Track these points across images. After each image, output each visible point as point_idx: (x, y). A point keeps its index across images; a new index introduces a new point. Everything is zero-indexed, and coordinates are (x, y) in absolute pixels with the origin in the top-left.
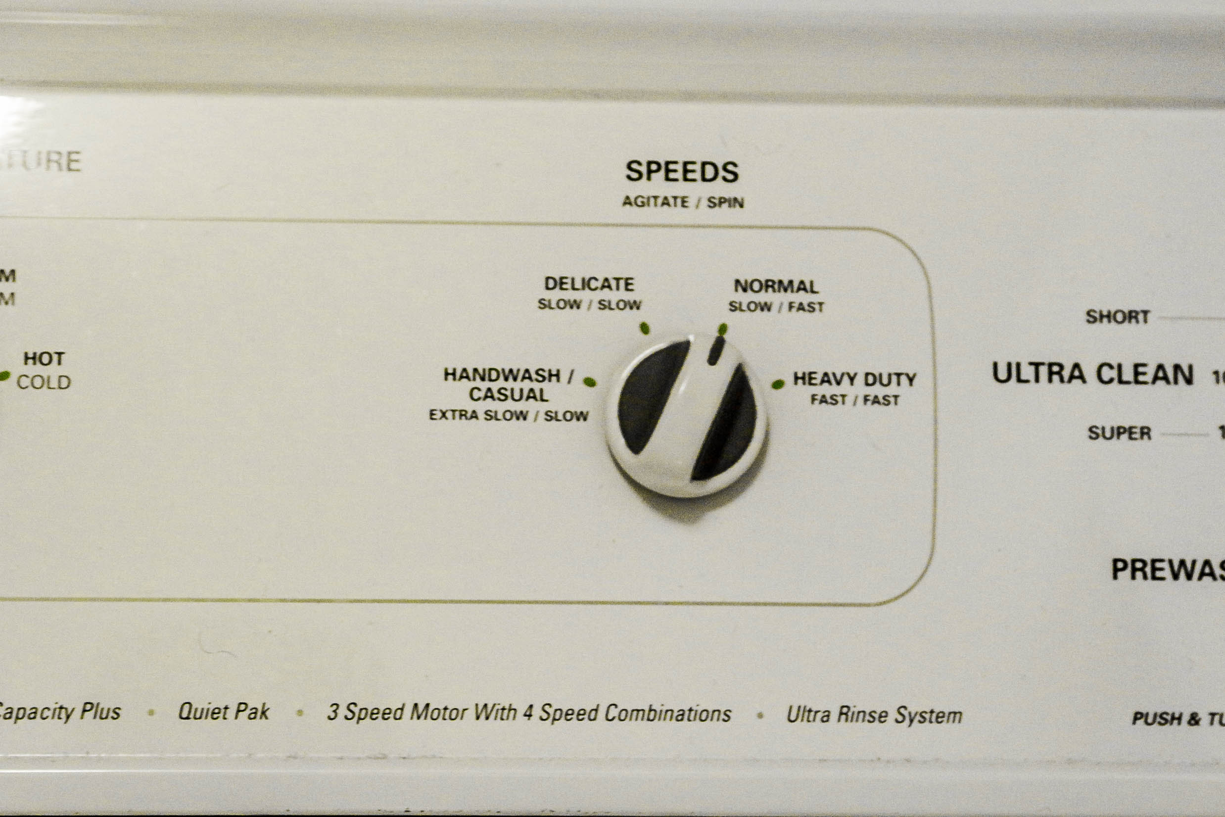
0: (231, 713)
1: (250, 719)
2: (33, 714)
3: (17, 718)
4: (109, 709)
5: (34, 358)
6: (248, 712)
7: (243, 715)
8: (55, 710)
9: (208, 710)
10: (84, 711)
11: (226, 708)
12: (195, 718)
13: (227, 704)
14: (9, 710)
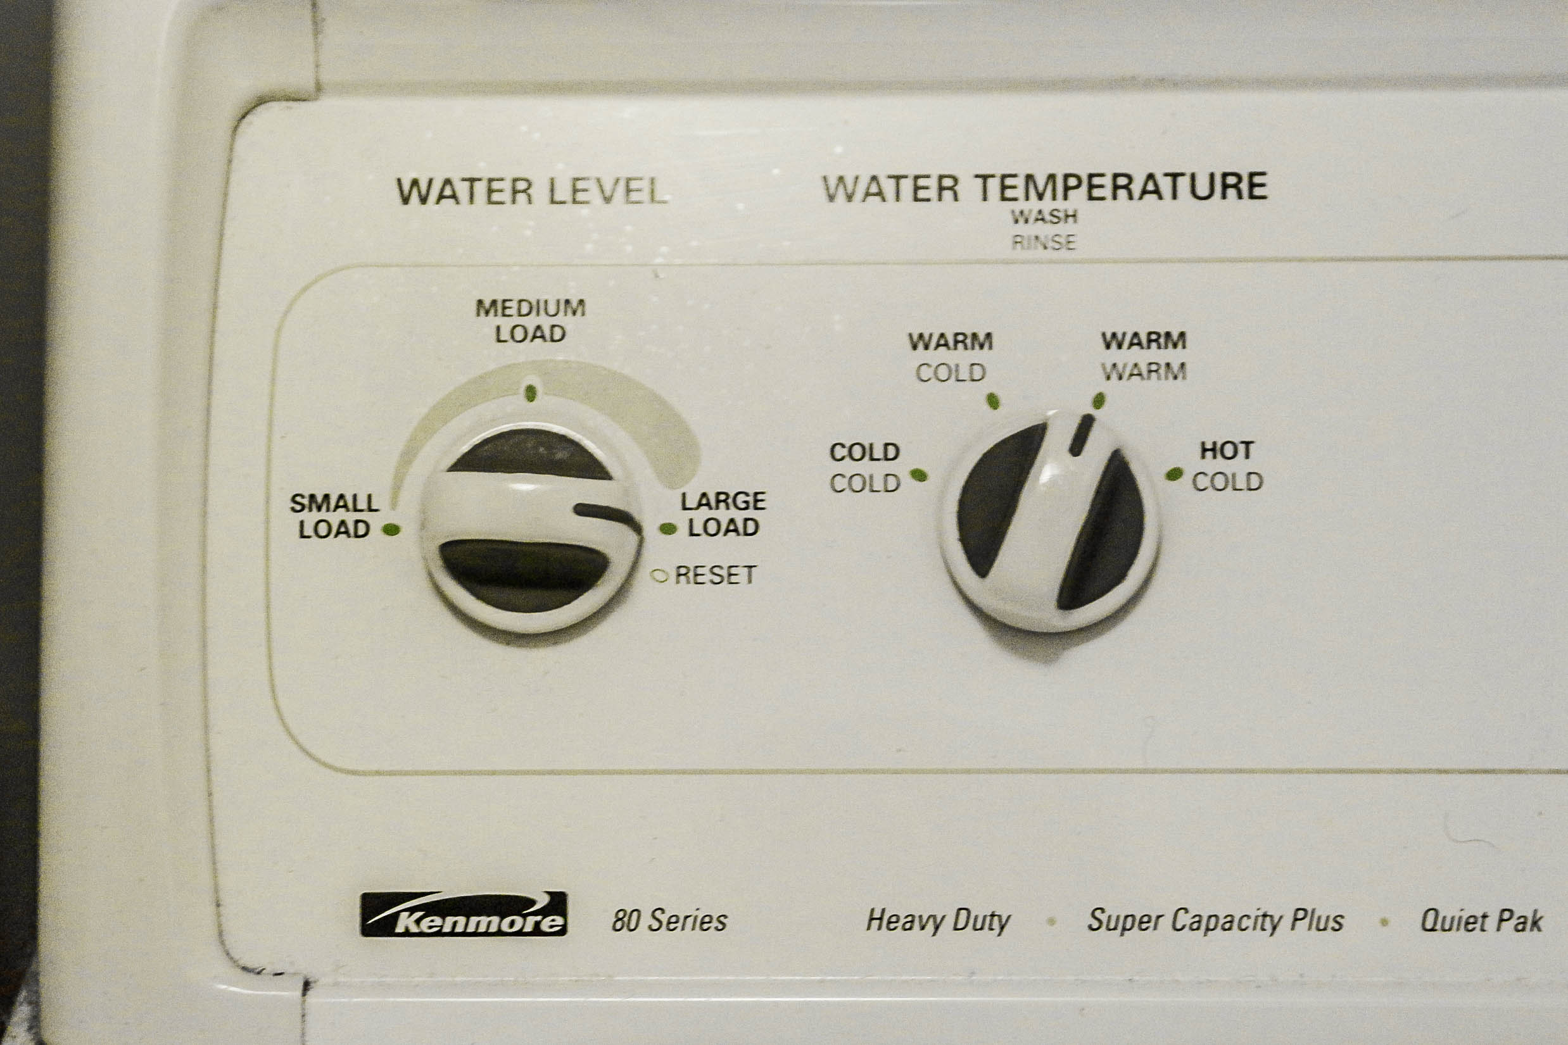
0: (1491, 923)
1: (1518, 931)
2: (1229, 923)
3: (1208, 929)
4: (1328, 918)
5: (1213, 450)
6: (1514, 921)
7: (1508, 926)
8: (1257, 917)
9: (1460, 918)
10: (1296, 919)
11: (1485, 916)
12: (1444, 930)
13: (1486, 911)
14: (1197, 919)
